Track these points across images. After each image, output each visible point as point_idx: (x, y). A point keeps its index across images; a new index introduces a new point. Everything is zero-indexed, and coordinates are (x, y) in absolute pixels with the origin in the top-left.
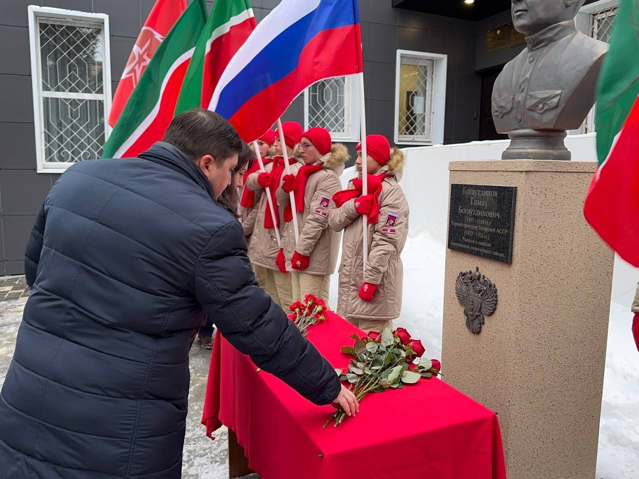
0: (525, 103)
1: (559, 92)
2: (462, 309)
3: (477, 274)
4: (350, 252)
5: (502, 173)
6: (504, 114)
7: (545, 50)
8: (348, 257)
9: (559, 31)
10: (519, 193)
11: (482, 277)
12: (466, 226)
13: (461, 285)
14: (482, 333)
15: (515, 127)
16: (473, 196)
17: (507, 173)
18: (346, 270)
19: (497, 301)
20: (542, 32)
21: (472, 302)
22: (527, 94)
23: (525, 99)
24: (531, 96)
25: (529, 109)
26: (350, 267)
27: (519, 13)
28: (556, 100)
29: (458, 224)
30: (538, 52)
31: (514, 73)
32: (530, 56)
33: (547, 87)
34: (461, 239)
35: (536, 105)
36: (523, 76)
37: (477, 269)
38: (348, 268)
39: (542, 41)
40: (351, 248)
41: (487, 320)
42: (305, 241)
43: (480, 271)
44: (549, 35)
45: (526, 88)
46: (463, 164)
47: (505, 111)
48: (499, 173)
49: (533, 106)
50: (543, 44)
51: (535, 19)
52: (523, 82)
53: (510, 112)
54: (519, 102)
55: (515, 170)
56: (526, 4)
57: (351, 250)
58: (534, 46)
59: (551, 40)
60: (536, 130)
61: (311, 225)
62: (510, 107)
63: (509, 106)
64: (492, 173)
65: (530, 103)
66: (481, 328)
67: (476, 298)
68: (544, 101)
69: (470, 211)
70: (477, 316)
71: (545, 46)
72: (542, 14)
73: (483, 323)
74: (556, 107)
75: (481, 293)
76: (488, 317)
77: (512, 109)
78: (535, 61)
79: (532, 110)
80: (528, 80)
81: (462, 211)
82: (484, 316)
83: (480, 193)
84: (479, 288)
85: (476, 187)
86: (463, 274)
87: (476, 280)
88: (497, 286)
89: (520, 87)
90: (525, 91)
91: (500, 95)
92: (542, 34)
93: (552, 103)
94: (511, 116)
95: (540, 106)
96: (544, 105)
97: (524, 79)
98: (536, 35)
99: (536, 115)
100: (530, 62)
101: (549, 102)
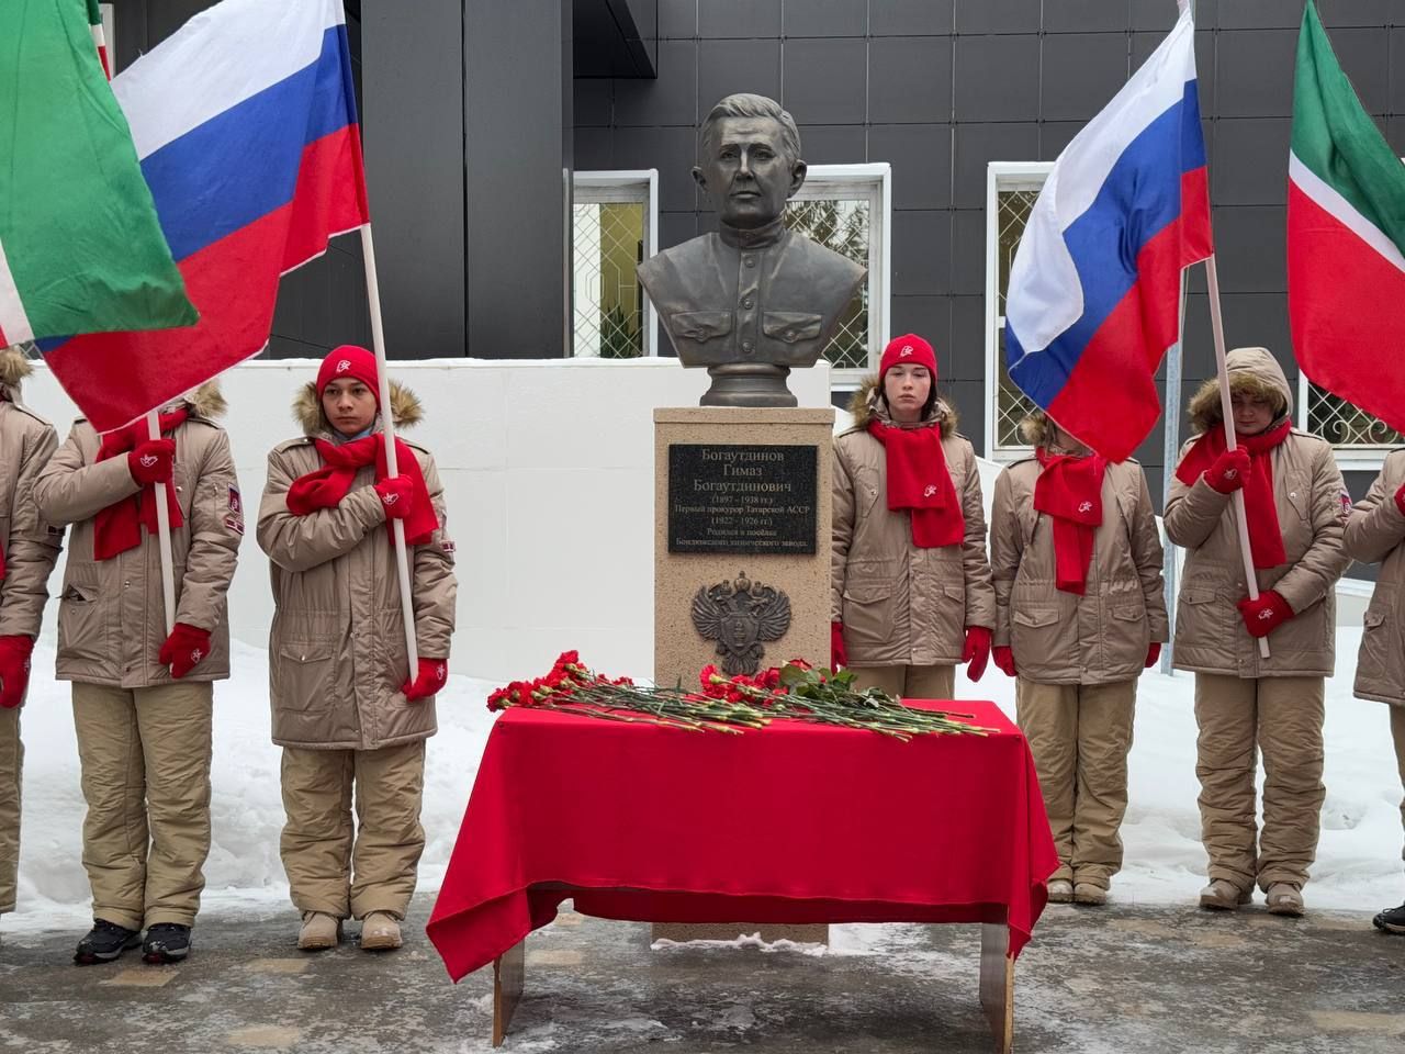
0: (757, 325)
1: (818, 317)
2: (712, 647)
3: (745, 581)
4: (364, 603)
5: (785, 427)
6: (712, 338)
7: (771, 253)
8: (362, 615)
9: (782, 229)
10: (822, 455)
11: (753, 585)
12: (714, 510)
13: (708, 608)
15: (737, 358)
16: (729, 462)
17: (795, 427)
18: (363, 645)
19: (790, 614)
21: (741, 627)
22: (760, 316)
23: (758, 320)
24: (771, 318)
25: (767, 336)
26: (368, 636)
27: (749, 196)
28: (817, 327)
29: (692, 509)
30: (762, 254)
31: (721, 278)
32: (747, 258)
33: (796, 307)
34: (704, 531)
35: (783, 331)
36: (745, 286)
37: (742, 575)
38: (365, 641)
39: (764, 239)
40: (365, 594)
41: (769, 648)
42: (214, 595)
43: (747, 576)
44: (775, 233)
45: (755, 304)
47: (715, 334)
48: (778, 426)
49: (776, 331)
50: (765, 243)
52: (749, 294)
53: (723, 336)
54: (748, 323)
55: (812, 421)
56: (759, 186)
57: (365, 598)
58: (753, 243)
60: (776, 366)
61: (220, 556)
62: (728, 329)
63: (725, 327)
64: (763, 427)
65: (768, 328)
66: (757, 664)
67: (749, 621)
68: (796, 327)
69: (723, 486)
70: (752, 647)
71: (769, 246)
73: (763, 654)
74: (816, 338)
75: (758, 609)
76: (773, 644)
77: (730, 332)
78: (760, 265)
79: (774, 338)
80: (758, 294)
81: (702, 487)
82: (763, 644)
83: (744, 457)
84: (752, 603)
85: (735, 448)
86: (708, 588)
87: (743, 591)
88: (788, 593)
89: (743, 301)
90: (754, 308)
91: (694, 305)
92: (769, 230)
93: (809, 331)
94: (727, 343)
95: (790, 334)
96: (797, 332)
97: (748, 291)
98: (760, 229)
99: (782, 346)
100: (750, 267)
101: (804, 329)
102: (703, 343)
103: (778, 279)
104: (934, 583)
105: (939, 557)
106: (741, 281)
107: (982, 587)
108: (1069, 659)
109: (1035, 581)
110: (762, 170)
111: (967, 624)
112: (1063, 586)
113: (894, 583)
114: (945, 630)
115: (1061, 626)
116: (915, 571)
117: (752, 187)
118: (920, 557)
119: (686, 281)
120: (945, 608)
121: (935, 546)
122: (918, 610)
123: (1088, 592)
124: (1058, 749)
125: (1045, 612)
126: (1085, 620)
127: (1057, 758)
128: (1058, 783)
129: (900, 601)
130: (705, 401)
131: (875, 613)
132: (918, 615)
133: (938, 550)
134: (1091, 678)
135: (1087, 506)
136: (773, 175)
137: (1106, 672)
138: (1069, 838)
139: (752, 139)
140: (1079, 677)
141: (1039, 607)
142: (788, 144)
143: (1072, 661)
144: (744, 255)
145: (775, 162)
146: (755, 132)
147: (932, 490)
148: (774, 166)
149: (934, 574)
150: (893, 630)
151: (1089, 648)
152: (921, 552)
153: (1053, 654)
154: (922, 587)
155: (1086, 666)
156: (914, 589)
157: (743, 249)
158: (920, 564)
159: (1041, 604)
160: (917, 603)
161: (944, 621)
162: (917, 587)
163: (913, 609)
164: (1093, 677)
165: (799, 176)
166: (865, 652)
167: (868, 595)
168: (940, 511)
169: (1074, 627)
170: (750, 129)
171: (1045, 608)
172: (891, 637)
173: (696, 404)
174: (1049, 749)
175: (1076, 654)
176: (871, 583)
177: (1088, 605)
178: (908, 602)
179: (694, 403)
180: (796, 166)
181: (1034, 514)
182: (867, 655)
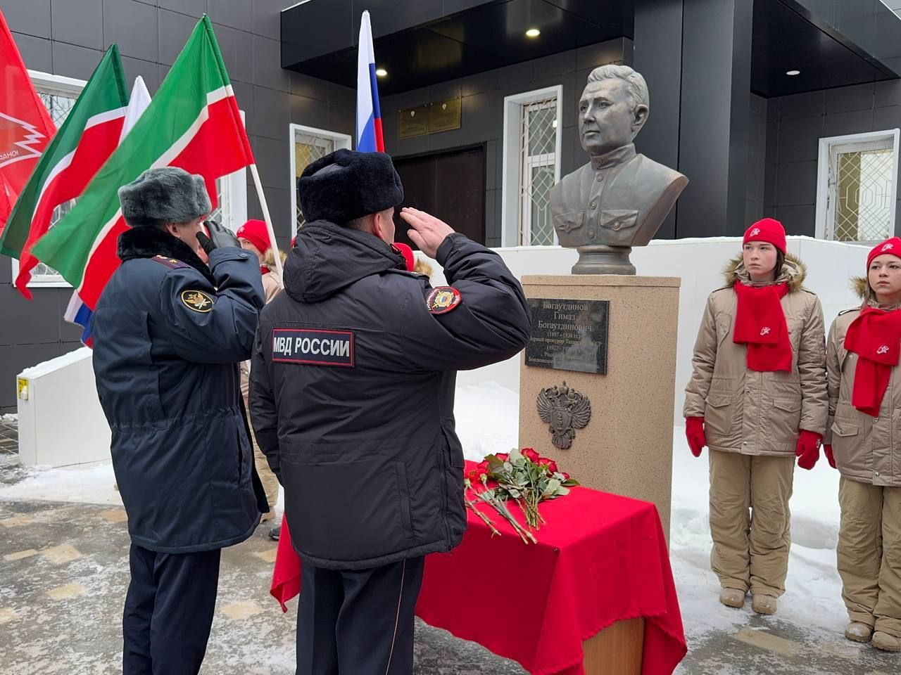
0: (598, 220)
1: (636, 212)
2: (547, 427)
3: (565, 388)
5: (591, 288)
6: (573, 229)
7: (614, 170)
9: (626, 154)
10: (612, 306)
11: (570, 391)
12: (548, 340)
13: (544, 402)
14: (572, 448)
15: (586, 242)
16: (557, 310)
17: (597, 288)
19: (590, 412)
20: (611, 153)
21: (561, 417)
22: (600, 211)
23: (598, 216)
24: (605, 214)
25: (603, 227)
27: (591, 134)
28: (633, 219)
29: (538, 339)
30: (608, 171)
31: (581, 190)
32: (599, 175)
33: (621, 206)
34: (543, 354)
35: (612, 223)
36: (593, 194)
37: (565, 384)
39: (611, 161)
41: (578, 433)
43: (567, 385)
44: (618, 157)
45: (598, 205)
46: (540, 278)
47: (574, 227)
49: (608, 223)
50: (611, 165)
51: (607, 141)
52: (594, 200)
53: (579, 228)
54: (591, 219)
55: (607, 284)
56: (599, 126)
58: (604, 165)
59: (619, 161)
60: (610, 246)
62: (581, 223)
63: (579, 222)
65: (603, 221)
66: (571, 442)
67: (566, 414)
68: (619, 219)
69: (553, 326)
70: (567, 431)
71: (614, 166)
72: (613, 138)
73: (574, 437)
74: (634, 226)
75: (571, 407)
76: (580, 431)
77: (582, 225)
78: (605, 179)
79: (607, 228)
80: (600, 198)
81: (543, 326)
82: (575, 430)
83: (566, 307)
84: (568, 402)
85: (560, 301)
86: (546, 390)
87: (563, 394)
88: (590, 398)
89: (591, 205)
90: (596, 209)
91: (565, 210)
92: (611, 155)
93: (628, 222)
94: (581, 231)
95: (616, 224)
96: (620, 223)
97: (594, 197)
98: (605, 155)
99: (611, 233)
100: (599, 181)
101: (625, 221)
102: (569, 233)
103: (612, 188)
104: (767, 397)
105: (772, 379)
106: (592, 192)
107: (814, 401)
108: (866, 463)
109: (845, 402)
110: (601, 115)
111: (801, 427)
112: (862, 409)
113: (734, 395)
114: (774, 431)
115: (861, 437)
116: (750, 387)
117: (594, 127)
118: (755, 377)
119: (565, 193)
120: (773, 414)
121: (768, 370)
122: (750, 416)
123: (881, 414)
124: (858, 526)
125: (850, 426)
126: (879, 436)
127: (859, 532)
128: (861, 551)
129: (737, 407)
130: (575, 271)
131: (721, 413)
132: (749, 419)
133: (771, 374)
134: (880, 480)
135: (884, 349)
136: (610, 117)
137: (895, 478)
138: (874, 594)
139: (597, 95)
140: (871, 478)
141: (846, 422)
142: (631, 95)
143: (867, 466)
144: (597, 173)
145: (613, 108)
146: (600, 90)
147: (766, 330)
148: (611, 111)
149: (766, 390)
150: (732, 427)
151: (881, 458)
152: (757, 374)
153: (853, 458)
154: (755, 399)
155: (878, 471)
156: (749, 400)
157: (598, 169)
158: (755, 382)
159: (847, 419)
160: (750, 410)
161: (773, 424)
162: (751, 399)
163: (746, 415)
164: (884, 480)
165: (641, 115)
166: (716, 440)
167: (718, 401)
168: (773, 346)
169: (870, 440)
170: (597, 88)
171: (849, 423)
172: (729, 432)
173: (568, 272)
174: (851, 525)
175: (871, 460)
176: (720, 393)
177: (881, 425)
178: (743, 410)
179: (567, 272)
180: (637, 109)
181: (845, 352)
182: (716, 442)
